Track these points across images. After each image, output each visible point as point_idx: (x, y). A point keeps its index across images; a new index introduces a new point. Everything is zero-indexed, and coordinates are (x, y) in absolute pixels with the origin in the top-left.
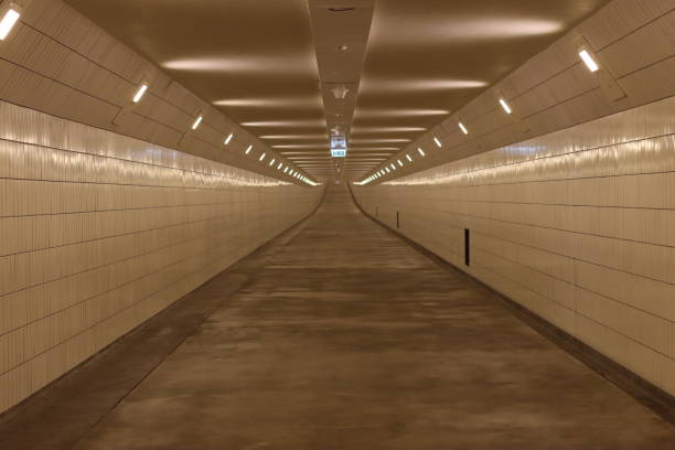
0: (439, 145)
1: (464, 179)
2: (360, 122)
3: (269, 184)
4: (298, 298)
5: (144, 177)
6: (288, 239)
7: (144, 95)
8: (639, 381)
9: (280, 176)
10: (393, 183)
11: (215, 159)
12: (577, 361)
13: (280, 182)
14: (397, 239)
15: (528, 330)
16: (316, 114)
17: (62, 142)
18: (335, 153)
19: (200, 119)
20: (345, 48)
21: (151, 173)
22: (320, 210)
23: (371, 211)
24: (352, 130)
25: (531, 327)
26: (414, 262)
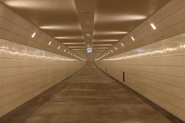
0: (116, 49)
1: (123, 59)
2: (94, 43)
3: (71, 60)
4: (77, 91)
5: (35, 58)
6: (76, 75)
7: (35, 36)
8: (167, 112)
9: (74, 58)
10: (105, 60)
11: (55, 53)
12: (151, 107)
13: (74, 59)
14: (106, 75)
15: (139, 99)
16: (82, 41)
17: (12, 48)
18: (88, 51)
19: (51, 42)
20: (88, 23)
21: (37, 57)
22: (86, 67)
23: (99, 68)
24: (93, 45)
25: (140, 98)
26: (110, 81)
